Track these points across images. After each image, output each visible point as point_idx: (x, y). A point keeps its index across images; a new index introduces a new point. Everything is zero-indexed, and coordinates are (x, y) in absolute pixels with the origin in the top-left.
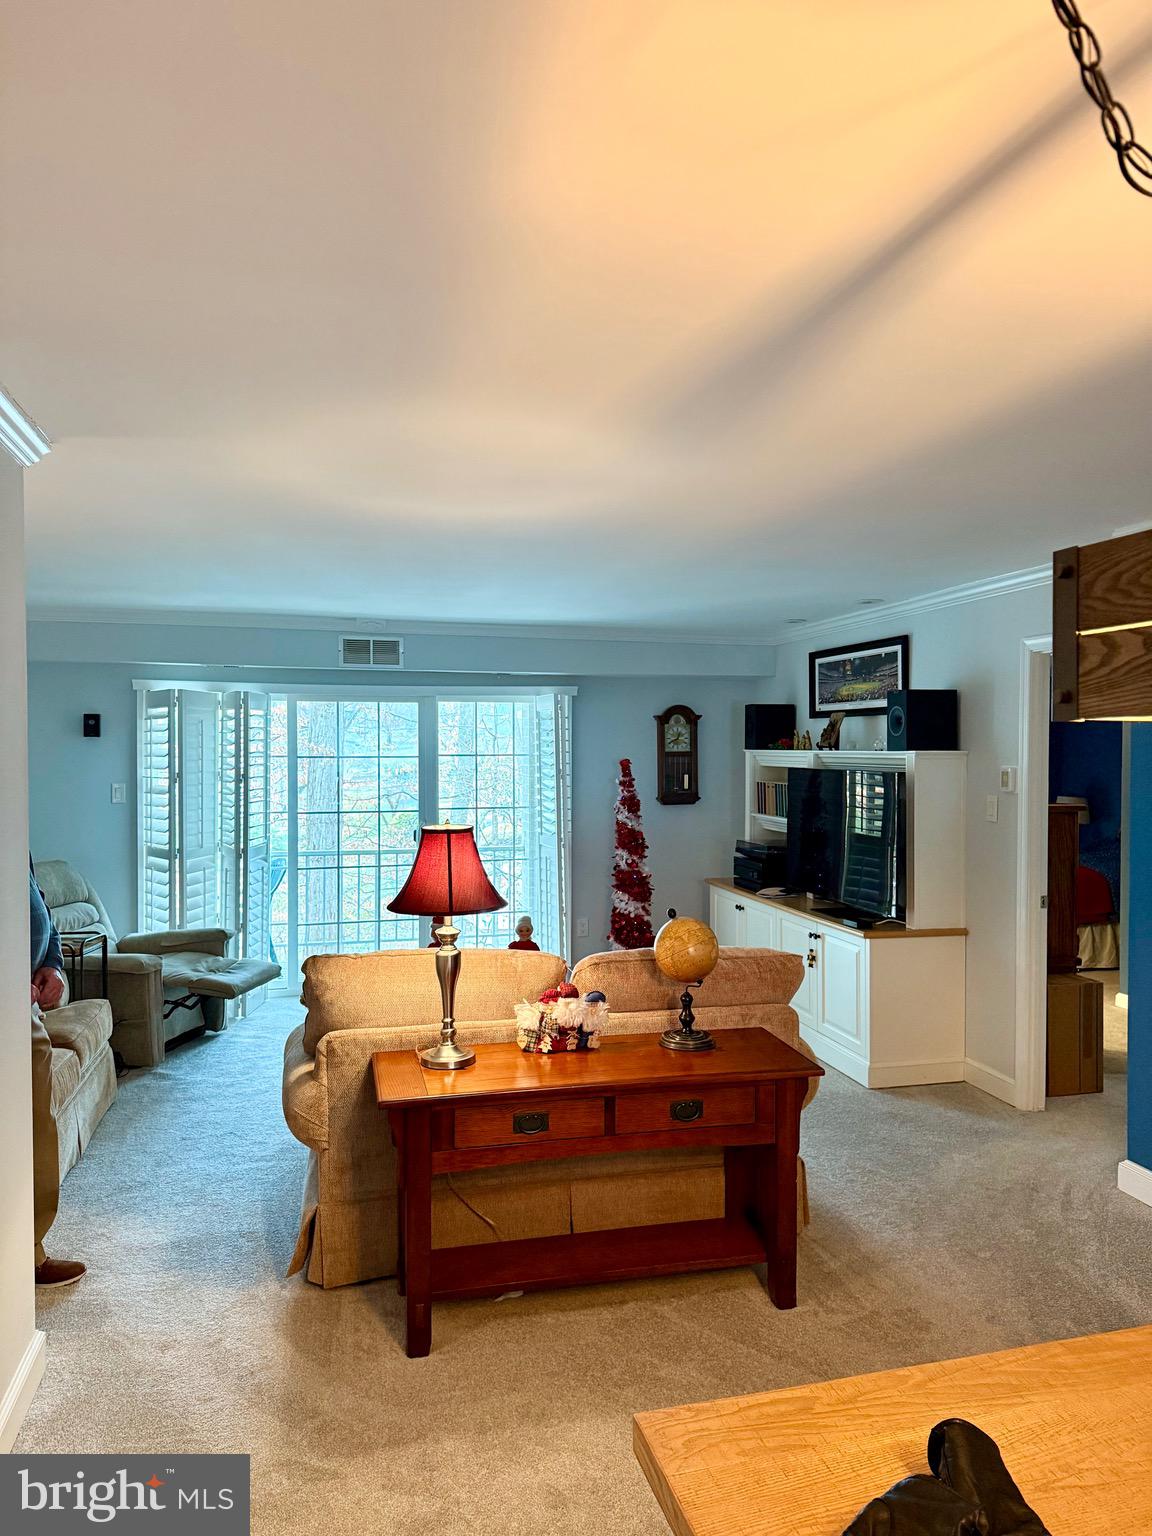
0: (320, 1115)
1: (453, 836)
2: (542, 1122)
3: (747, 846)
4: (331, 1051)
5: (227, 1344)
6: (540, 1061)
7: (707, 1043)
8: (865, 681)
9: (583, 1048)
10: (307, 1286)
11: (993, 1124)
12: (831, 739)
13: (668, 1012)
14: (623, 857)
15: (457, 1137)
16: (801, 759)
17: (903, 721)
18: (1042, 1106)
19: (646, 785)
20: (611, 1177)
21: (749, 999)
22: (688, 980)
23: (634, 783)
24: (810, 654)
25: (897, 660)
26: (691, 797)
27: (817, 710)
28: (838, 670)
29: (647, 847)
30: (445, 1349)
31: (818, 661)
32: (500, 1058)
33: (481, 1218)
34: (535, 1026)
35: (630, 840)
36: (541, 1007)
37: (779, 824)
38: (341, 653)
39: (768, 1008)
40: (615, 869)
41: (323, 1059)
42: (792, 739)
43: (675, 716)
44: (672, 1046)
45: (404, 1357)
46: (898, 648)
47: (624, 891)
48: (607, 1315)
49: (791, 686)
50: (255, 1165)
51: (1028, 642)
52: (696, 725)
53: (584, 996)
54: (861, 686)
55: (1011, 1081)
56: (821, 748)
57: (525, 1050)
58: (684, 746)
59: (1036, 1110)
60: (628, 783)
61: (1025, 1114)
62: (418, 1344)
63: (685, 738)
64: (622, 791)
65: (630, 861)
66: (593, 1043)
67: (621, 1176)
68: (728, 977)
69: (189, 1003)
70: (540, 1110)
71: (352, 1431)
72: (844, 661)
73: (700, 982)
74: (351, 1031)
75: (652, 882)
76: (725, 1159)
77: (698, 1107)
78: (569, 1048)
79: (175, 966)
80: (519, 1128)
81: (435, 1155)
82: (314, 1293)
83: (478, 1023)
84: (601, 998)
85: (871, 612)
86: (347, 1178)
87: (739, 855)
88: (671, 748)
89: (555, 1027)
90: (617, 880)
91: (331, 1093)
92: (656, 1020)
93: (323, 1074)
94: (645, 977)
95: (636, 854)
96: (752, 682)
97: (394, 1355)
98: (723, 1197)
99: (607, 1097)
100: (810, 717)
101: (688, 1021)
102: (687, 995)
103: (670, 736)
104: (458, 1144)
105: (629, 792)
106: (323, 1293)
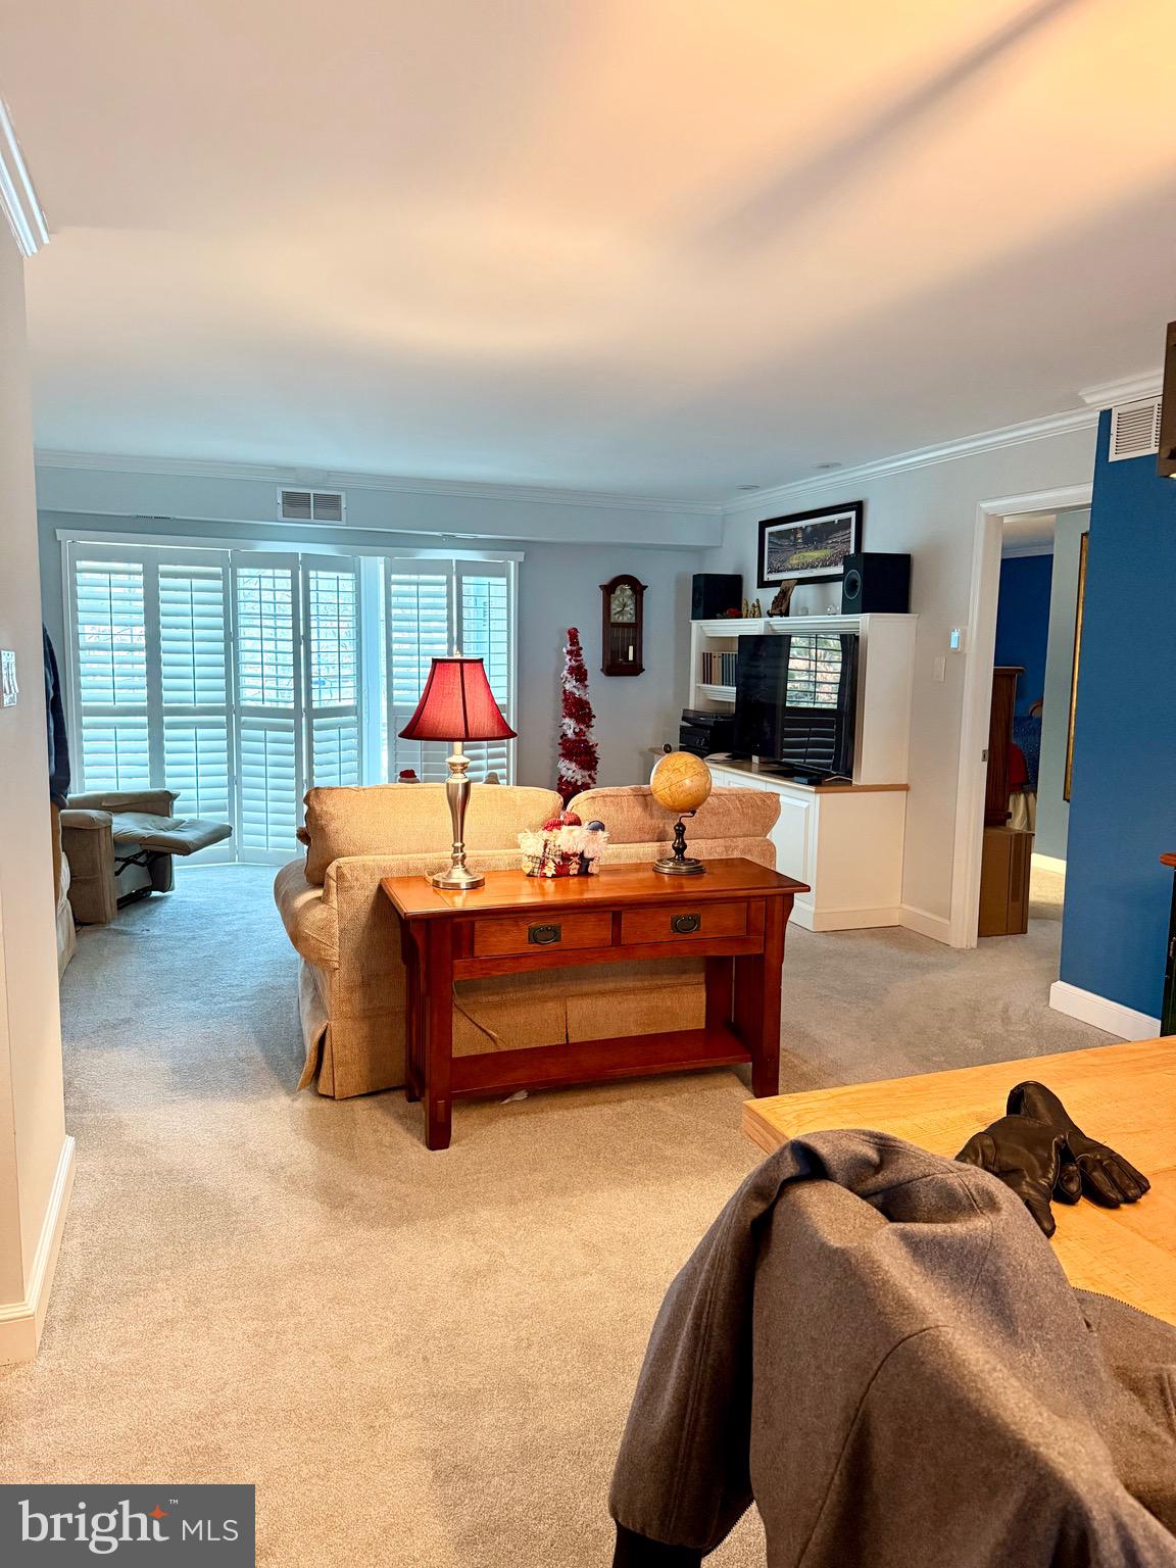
0: (331, 937)
1: (466, 665)
2: (555, 933)
3: (691, 715)
4: (340, 877)
5: (251, 1146)
6: (543, 883)
7: (697, 869)
8: (816, 549)
9: (584, 872)
10: (318, 1099)
11: (931, 959)
12: (781, 607)
13: (658, 844)
14: (570, 726)
15: (476, 947)
16: (753, 626)
17: (859, 584)
18: (974, 945)
19: (593, 655)
20: (603, 993)
21: (732, 831)
22: (683, 811)
23: (582, 652)
24: (760, 523)
25: (850, 526)
26: (635, 669)
27: (765, 579)
28: (788, 538)
29: (594, 717)
30: (463, 1142)
31: (768, 530)
32: (506, 882)
33: (484, 1031)
34: (539, 853)
35: (579, 710)
36: (545, 834)
37: (728, 693)
38: (280, 508)
39: (749, 840)
40: (562, 738)
41: (333, 884)
42: (740, 609)
43: (619, 588)
44: (666, 871)
45: (424, 1149)
46: (852, 514)
47: (571, 760)
48: (608, 1111)
49: (738, 555)
50: (236, 1004)
51: (984, 505)
52: (642, 595)
53: (585, 825)
54: (811, 554)
55: (947, 922)
56: (771, 615)
57: (529, 875)
58: (628, 617)
59: (969, 948)
60: (575, 653)
61: (959, 951)
62: (438, 1138)
63: (630, 608)
64: (570, 660)
65: (577, 730)
66: (593, 868)
67: (613, 992)
68: (714, 812)
69: (142, 859)
70: (552, 923)
71: (391, 1208)
72: (795, 529)
73: (694, 812)
74: (360, 858)
75: (599, 752)
76: (706, 976)
77: (696, 920)
78: (571, 873)
79: (125, 824)
80: (534, 938)
81: (456, 962)
82: (325, 1103)
83: (481, 852)
84: (601, 827)
85: (832, 477)
86: (357, 996)
87: (685, 724)
88: (615, 618)
89: (558, 853)
90: (563, 749)
91: (341, 915)
92: (648, 851)
93: (333, 897)
94: (638, 811)
95: (584, 723)
96: (699, 552)
97: (416, 1148)
98: (704, 1011)
99: (614, 911)
100: (759, 587)
101: (680, 849)
102: (680, 824)
103: (615, 607)
104: (477, 954)
105: (576, 661)
106: (335, 1103)
